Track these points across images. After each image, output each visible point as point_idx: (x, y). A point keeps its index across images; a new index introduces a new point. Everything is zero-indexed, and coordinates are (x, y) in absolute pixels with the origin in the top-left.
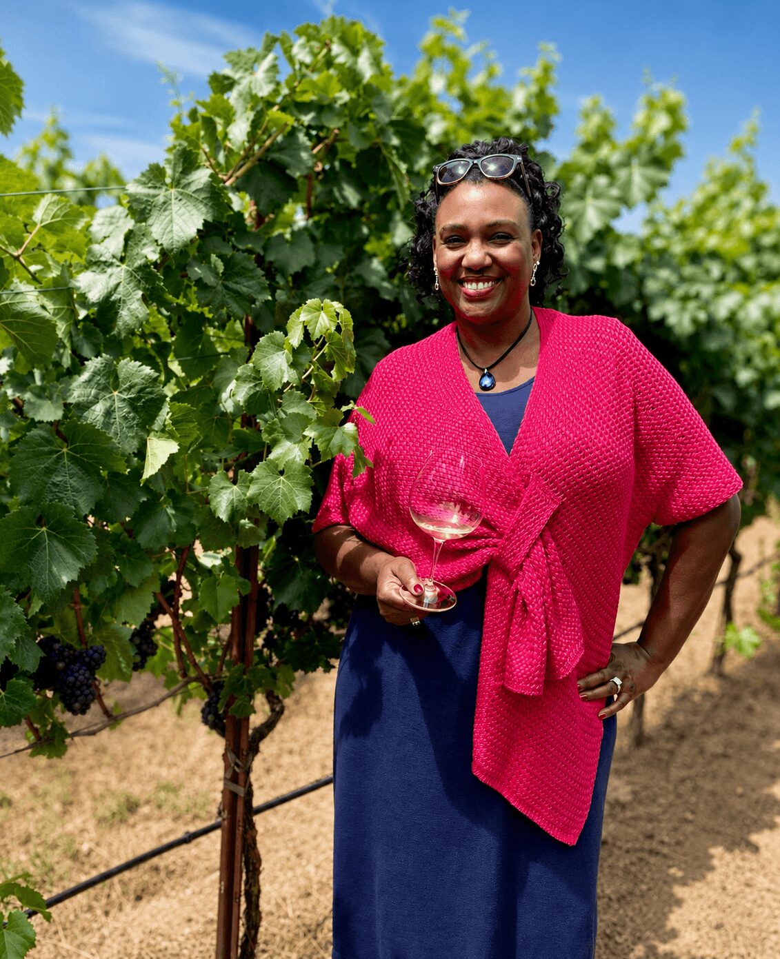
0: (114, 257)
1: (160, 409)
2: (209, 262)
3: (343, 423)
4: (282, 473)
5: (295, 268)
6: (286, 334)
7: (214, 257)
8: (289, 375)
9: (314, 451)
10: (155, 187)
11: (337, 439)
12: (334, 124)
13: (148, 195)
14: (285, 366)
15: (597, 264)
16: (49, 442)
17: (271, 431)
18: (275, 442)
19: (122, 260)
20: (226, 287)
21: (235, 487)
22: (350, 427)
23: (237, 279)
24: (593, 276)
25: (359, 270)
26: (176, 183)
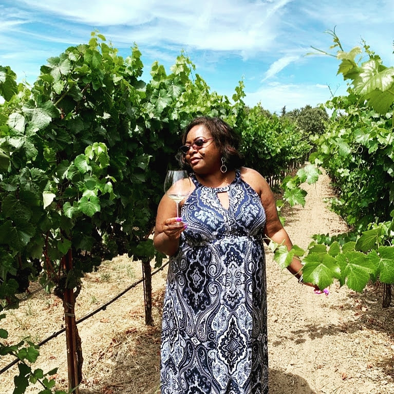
0: (21, 133)
1: (47, 183)
2: (51, 132)
3: (107, 182)
4: (89, 200)
5: (78, 131)
6: (85, 154)
7: (53, 130)
8: (89, 168)
9: (99, 192)
10: (32, 108)
11: (106, 188)
12: (86, 82)
13: (30, 111)
14: (87, 165)
15: (166, 120)
16: (14, 198)
17: (82, 187)
18: (83, 191)
19: (24, 134)
20: (57, 140)
21: (72, 207)
22: (109, 184)
23: (60, 137)
24: (165, 123)
25: (96, 130)
26: (39, 107)
